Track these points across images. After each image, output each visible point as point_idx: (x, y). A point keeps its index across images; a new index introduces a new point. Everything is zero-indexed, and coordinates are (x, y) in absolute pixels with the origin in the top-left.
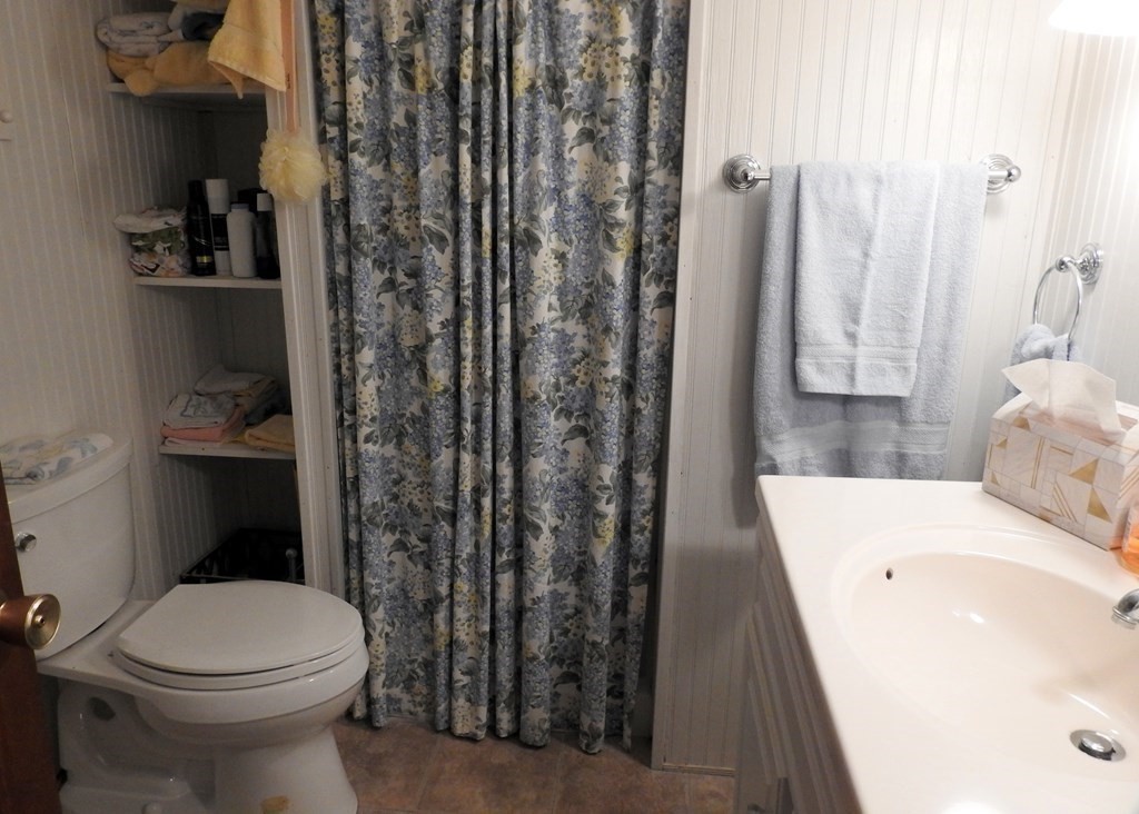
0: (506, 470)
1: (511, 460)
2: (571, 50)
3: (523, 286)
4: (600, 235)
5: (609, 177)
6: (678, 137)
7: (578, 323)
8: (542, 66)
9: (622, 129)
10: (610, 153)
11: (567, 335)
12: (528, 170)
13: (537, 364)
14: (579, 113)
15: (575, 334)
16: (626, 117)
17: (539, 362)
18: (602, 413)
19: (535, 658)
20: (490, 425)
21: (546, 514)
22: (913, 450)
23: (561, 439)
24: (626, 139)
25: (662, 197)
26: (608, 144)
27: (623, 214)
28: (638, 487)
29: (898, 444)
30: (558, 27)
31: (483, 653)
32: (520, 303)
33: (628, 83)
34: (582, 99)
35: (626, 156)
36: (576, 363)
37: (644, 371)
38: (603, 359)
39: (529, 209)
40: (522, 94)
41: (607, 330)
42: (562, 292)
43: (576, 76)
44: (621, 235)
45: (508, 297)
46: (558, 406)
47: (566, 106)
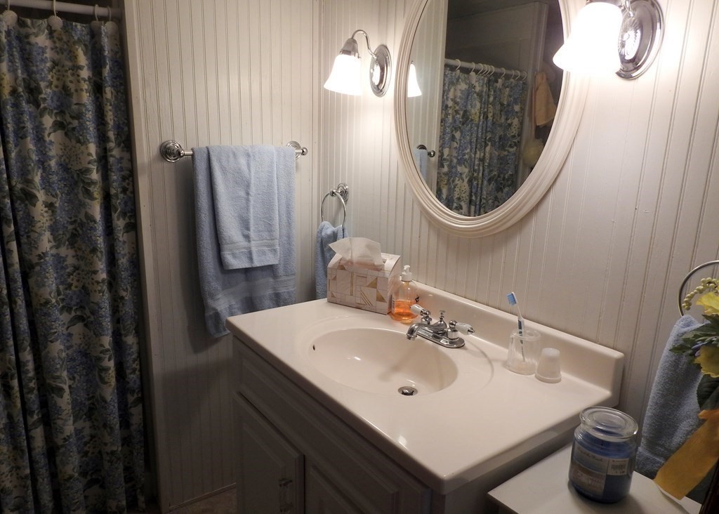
0: (27, 356)
1: (31, 349)
2: (42, 70)
3: (25, 228)
4: (80, 191)
5: (82, 153)
6: (126, 129)
7: (68, 249)
8: (20, 79)
9: (88, 123)
10: (81, 137)
11: (61, 257)
12: (18, 149)
13: (46, 280)
14: (52, 111)
15: (67, 256)
16: (90, 115)
17: (47, 278)
18: (97, 304)
19: (71, 477)
20: (10, 328)
21: (64, 379)
22: (282, 290)
23: (66, 327)
24: (91, 129)
25: (120, 165)
26: (79, 132)
27: (95, 176)
28: (128, 345)
29: (274, 289)
30: (30, 54)
31: (28, 490)
32: (24, 240)
33: (88, 94)
34: (52, 101)
35: (93, 140)
36: (69, 274)
37: (123, 273)
38: (93, 269)
39: (22, 175)
40: (8, 97)
41: (94, 250)
42: (53, 229)
43: (47, 87)
44: (96, 189)
45: (14, 237)
46: (61, 305)
47: (42, 106)
